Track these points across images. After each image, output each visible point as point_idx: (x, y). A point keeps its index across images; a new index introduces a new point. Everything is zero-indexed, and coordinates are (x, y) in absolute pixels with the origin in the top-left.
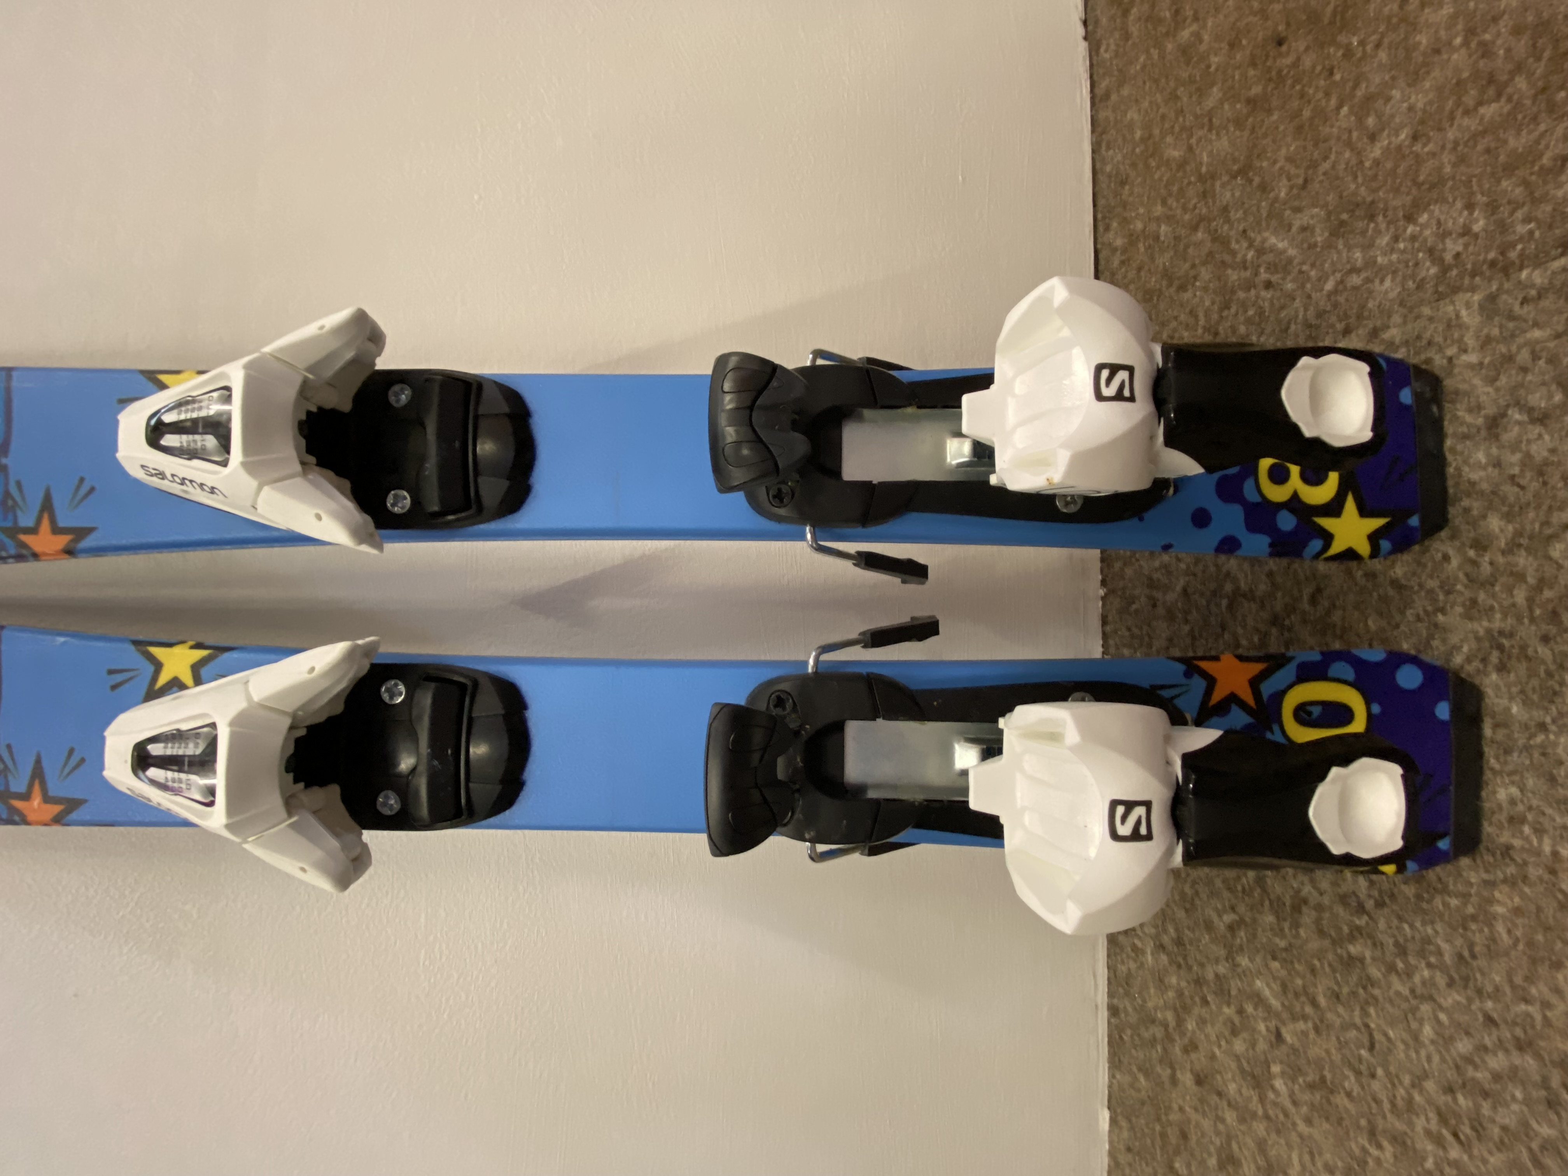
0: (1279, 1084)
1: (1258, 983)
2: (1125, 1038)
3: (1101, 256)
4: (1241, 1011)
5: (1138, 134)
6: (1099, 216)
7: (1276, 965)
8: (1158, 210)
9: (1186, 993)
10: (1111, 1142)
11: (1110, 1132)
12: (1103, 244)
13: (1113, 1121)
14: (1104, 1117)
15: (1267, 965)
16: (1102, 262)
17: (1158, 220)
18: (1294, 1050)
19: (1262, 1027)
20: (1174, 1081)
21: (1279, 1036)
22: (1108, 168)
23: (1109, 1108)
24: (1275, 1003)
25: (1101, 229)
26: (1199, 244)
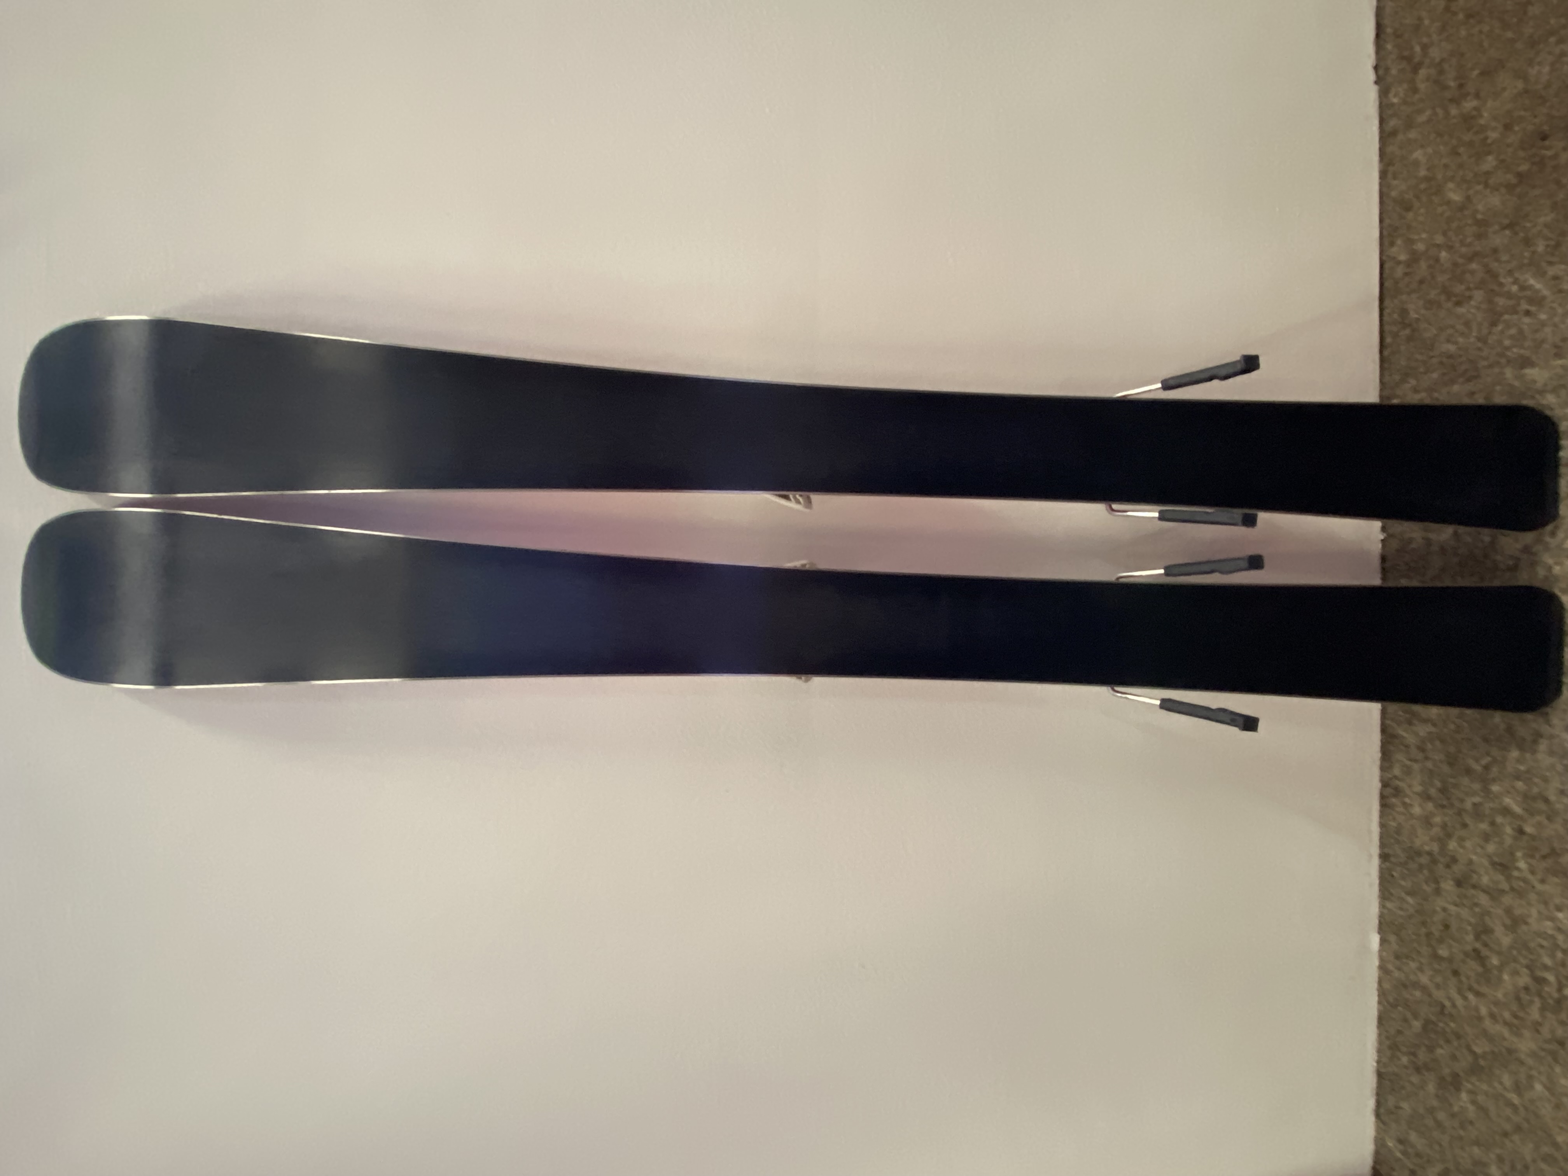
0: (1522, 865)
1: (1508, 801)
2: (1395, 874)
3: (1387, 266)
4: (1493, 823)
5: (1423, 173)
6: (1385, 233)
7: (1520, 785)
8: (1439, 239)
9: (1449, 824)
10: (1381, 959)
11: (1380, 951)
12: (1388, 256)
13: (1383, 941)
14: (1375, 940)
15: (1513, 787)
16: (1387, 271)
17: (1438, 246)
18: (1533, 838)
19: (1508, 830)
20: (1438, 891)
21: (1521, 832)
22: (1394, 194)
23: (1379, 933)
24: (1517, 810)
25: (1386, 243)
26: (1472, 272)
